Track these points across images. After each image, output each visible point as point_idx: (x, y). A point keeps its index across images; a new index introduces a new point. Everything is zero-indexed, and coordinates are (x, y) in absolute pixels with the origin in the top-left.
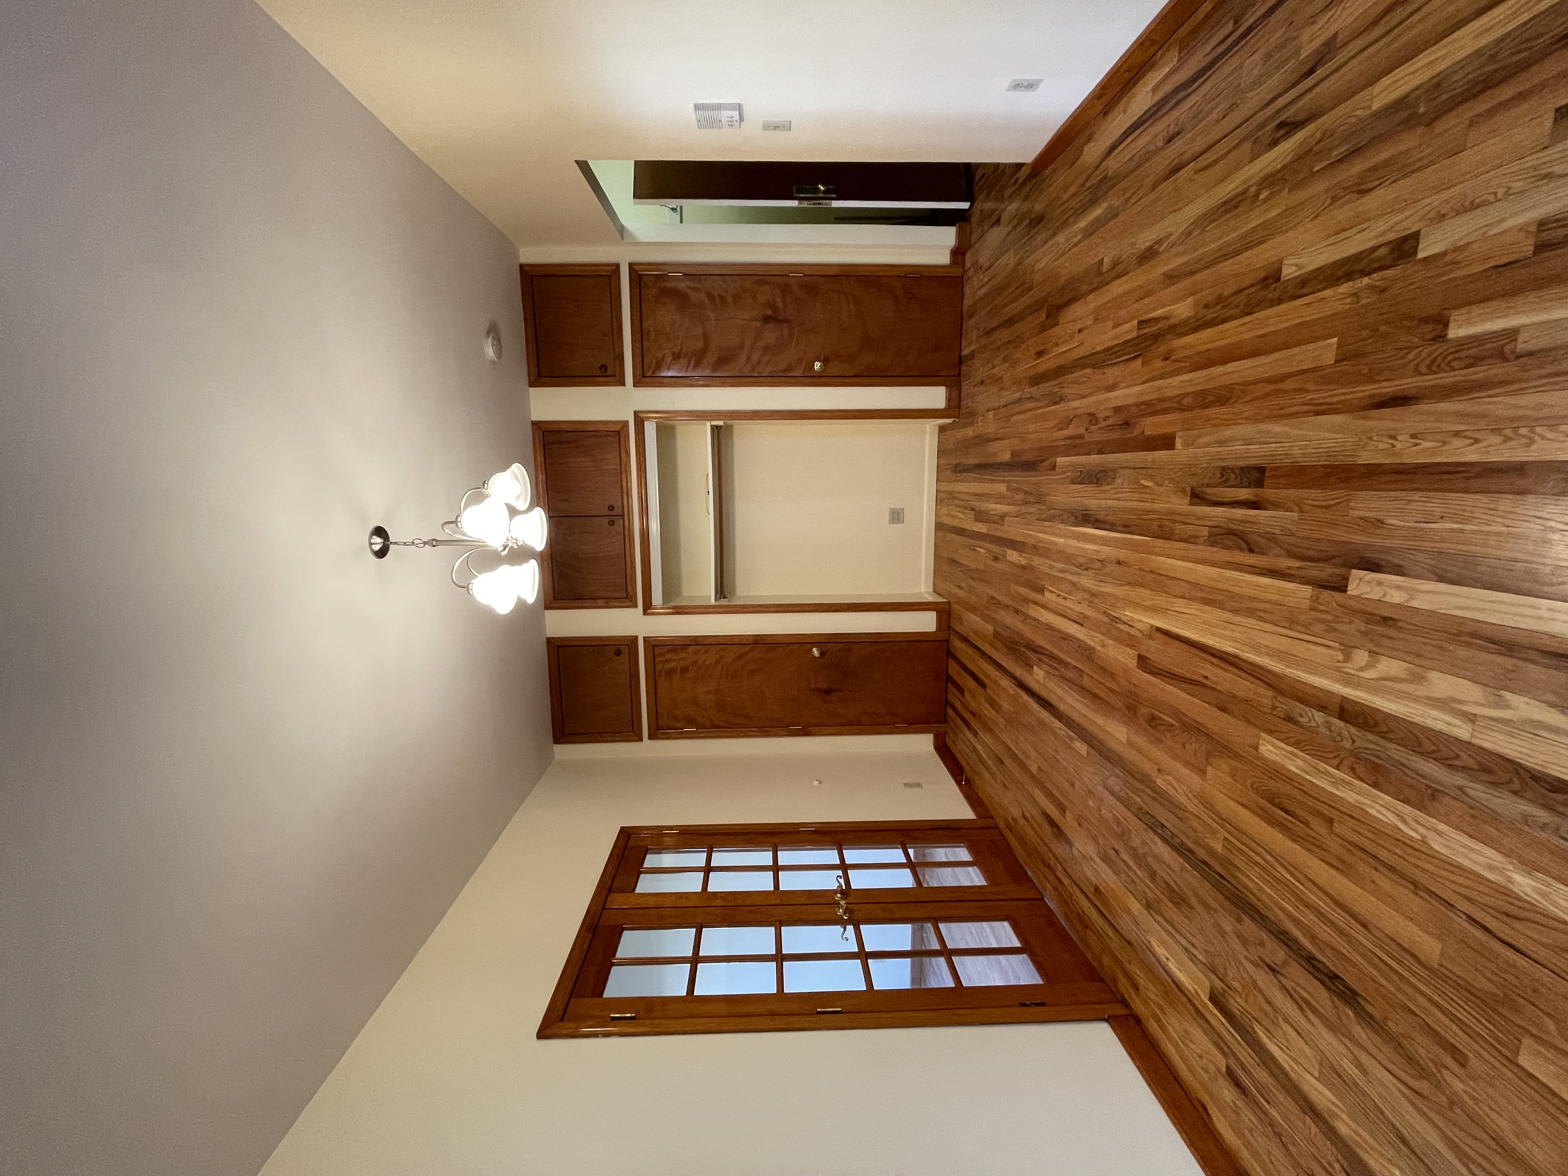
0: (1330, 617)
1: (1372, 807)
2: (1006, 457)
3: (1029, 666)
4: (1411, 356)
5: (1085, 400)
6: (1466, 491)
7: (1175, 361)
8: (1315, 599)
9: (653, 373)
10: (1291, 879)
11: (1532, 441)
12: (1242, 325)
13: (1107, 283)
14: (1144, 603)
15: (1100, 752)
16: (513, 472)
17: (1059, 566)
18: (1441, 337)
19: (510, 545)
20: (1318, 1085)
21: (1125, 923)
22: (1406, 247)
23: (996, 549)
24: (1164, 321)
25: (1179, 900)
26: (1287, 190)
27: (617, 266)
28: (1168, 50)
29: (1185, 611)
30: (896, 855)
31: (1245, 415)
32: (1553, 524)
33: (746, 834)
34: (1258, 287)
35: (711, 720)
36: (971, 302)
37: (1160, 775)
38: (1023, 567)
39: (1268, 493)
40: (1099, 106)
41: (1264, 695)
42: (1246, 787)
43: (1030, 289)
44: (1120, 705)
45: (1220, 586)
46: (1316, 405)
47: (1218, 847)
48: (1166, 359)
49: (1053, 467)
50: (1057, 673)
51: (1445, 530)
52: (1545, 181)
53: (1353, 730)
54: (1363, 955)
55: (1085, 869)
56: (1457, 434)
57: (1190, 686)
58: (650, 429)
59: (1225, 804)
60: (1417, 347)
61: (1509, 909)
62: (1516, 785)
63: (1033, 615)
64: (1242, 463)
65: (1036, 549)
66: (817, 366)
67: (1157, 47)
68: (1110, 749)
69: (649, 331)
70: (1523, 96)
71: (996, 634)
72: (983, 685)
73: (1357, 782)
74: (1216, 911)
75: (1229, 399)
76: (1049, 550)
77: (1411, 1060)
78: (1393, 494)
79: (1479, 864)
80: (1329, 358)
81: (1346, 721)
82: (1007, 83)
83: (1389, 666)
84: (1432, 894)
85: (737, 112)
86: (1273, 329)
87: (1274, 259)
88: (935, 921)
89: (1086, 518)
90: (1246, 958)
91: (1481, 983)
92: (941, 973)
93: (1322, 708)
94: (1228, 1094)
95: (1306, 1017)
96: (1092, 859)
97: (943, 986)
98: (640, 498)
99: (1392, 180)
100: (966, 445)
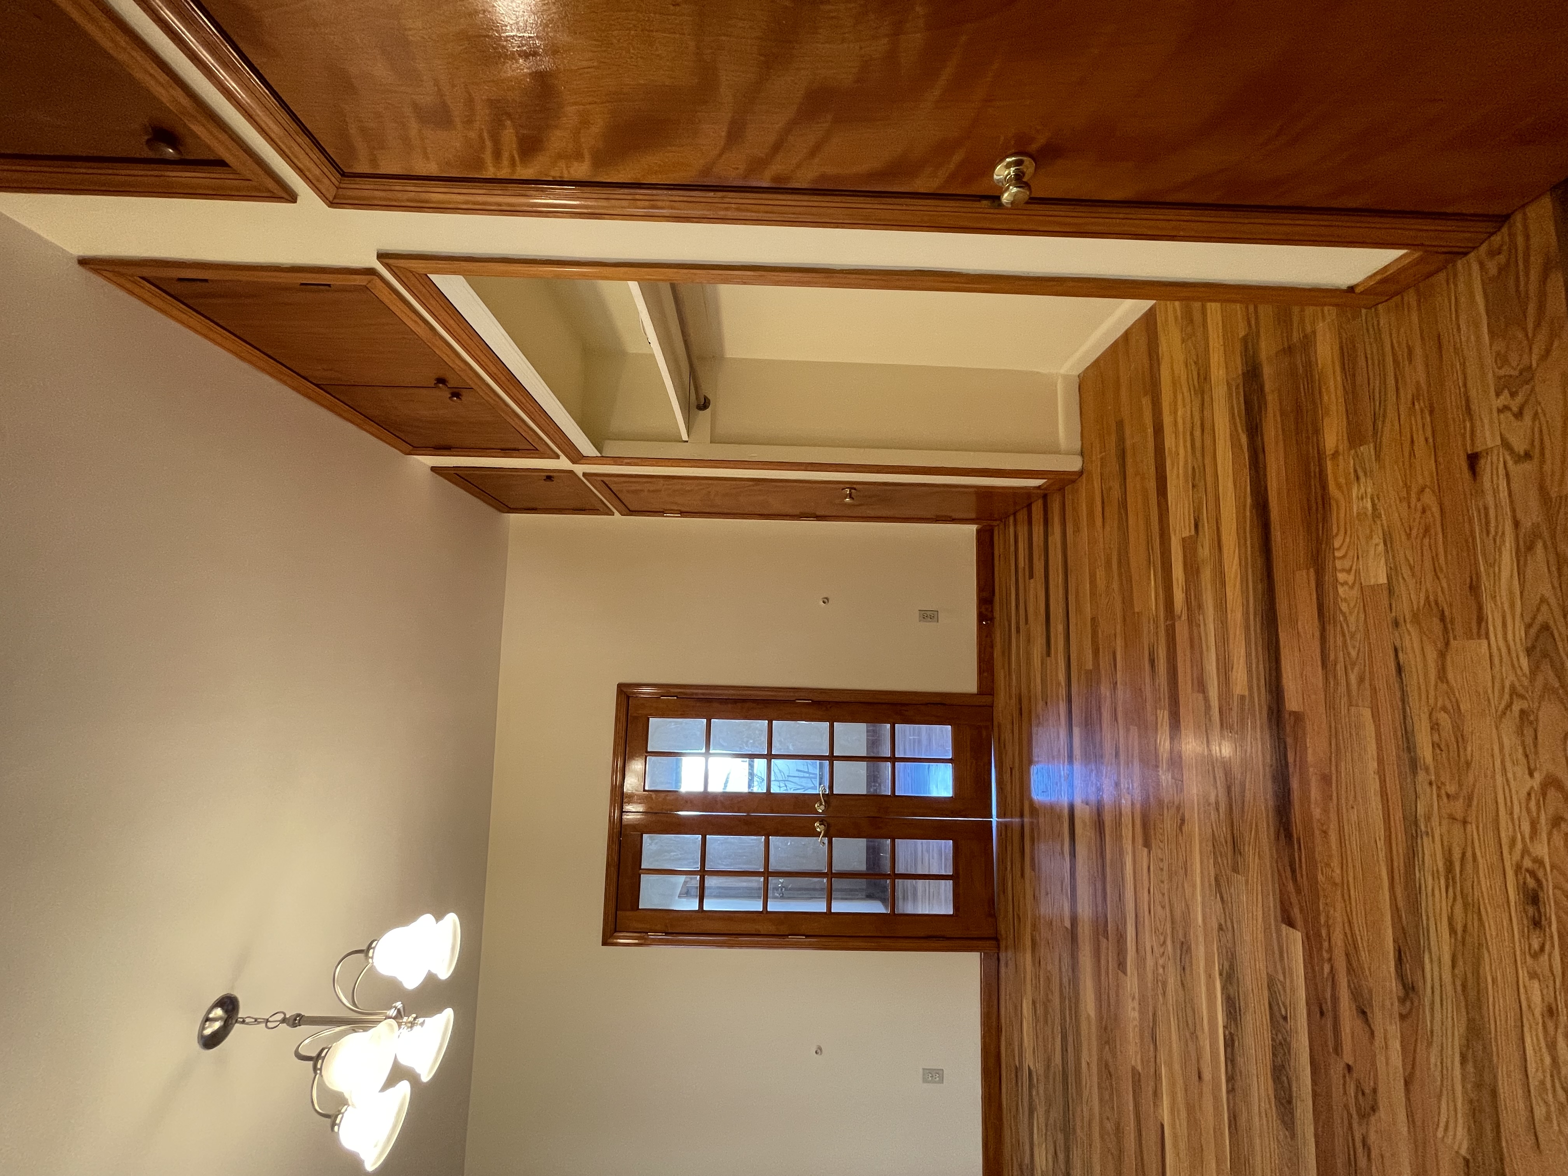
33: (743, 702)
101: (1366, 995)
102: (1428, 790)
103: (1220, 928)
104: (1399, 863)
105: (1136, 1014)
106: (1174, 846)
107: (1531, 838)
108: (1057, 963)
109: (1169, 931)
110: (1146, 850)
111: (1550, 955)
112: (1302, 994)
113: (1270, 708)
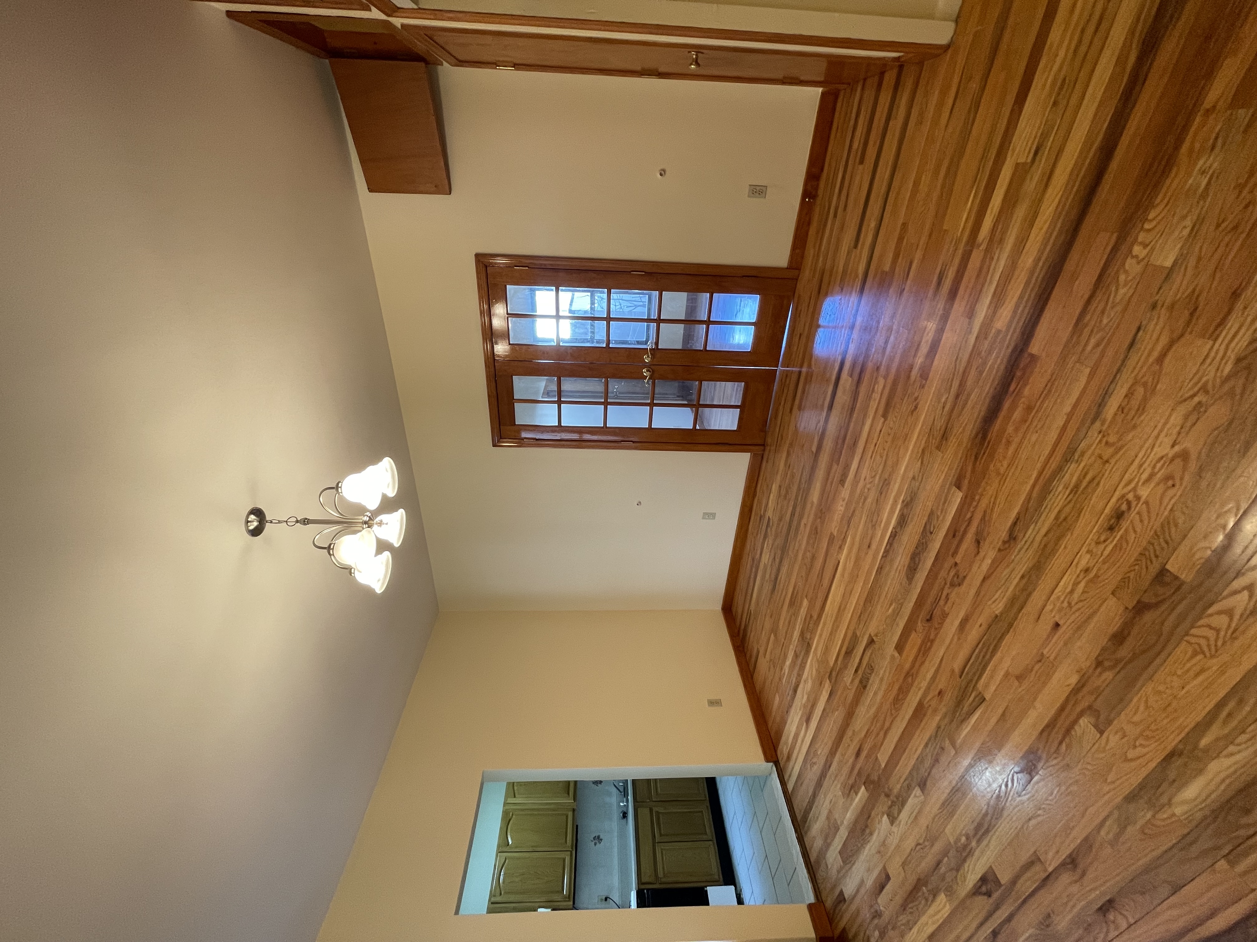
33: (586, 272)
101: (985, 534)
102: (1096, 435)
103: (914, 478)
104: (1047, 473)
105: (842, 509)
106: (903, 421)
107: (1144, 483)
108: (801, 470)
109: (880, 472)
110: (883, 419)
111: (1107, 546)
112: (948, 523)
113: (1016, 347)
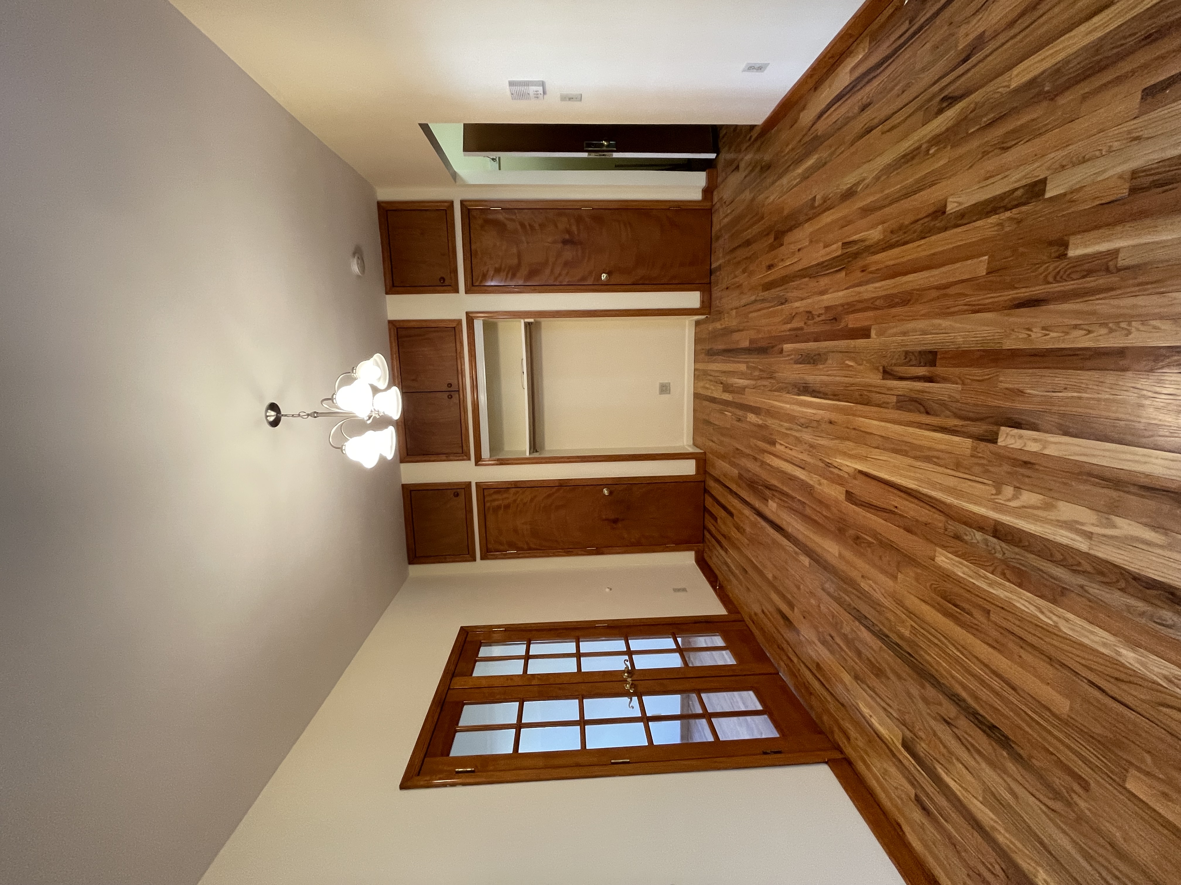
0: (985, 462)
1: (1019, 602)
2: (746, 344)
3: (765, 499)
4: (1041, 270)
5: (805, 301)
6: (1082, 369)
7: (871, 273)
8: (974, 449)
9: (481, 281)
10: (961, 656)
11: (1129, 333)
12: (918, 246)
13: (819, 214)
14: (850, 452)
15: (817, 562)
16: (375, 360)
17: (786, 425)
18: (1063, 256)
19: (374, 415)
20: (982, 807)
21: (839, 689)
22: (1037, 189)
23: (740, 413)
24: (861, 243)
25: (879, 672)
26: (949, 147)
27: (452, 203)
28: (861, 42)
29: (881, 458)
30: (668, 643)
31: (922, 312)
32: (1145, 392)
33: (556, 629)
34: (930, 218)
35: (528, 544)
36: (718, 227)
37: (863, 580)
38: (759, 426)
39: (939, 370)
40: (811, 83)
41: (938, 520)
42: (926, 587)
43: (762, 218)
44: (833, 529)
45: (905, 439)
46: (974, 305)
47: (907, 633)
48: (863, 271)
49: (781, 351)
50: (786, 505)
51: (1068, 398)
52: (1136, 142)
53: (1003, 545)
54: (1012, 710)
55: (810, 651)
56: (1076, 327)
57: (885, 514)
58: (478, 325)
59: (913, 602)
60: (1046, 263)
61: (1117, 674)
62: (1123, 584)
63: (768, 462)
64: (919, 349)
65: (770, 413)
66: (604, 276)
67: (851, 40)
68: (826, 561)
69: (476, 251)
70: (1119, 80)
71: (740, 476)
72: (731, 514)
73: (1007, 583)
74: (905, 680)
75: (909, 300)
76: (779, 413)
77: (1049, 786)
78: (1030, 371)
79: (1096, 642)
80: (982, 271)
81: (998, 538)
82: (743, 66)
83: (1029, 498)
84: (1063, 665)
85: (541, 88)
86: (940, 249)
87: (941, 198)
88: (699, 692)
89: (806, 390)
90: (929, 714)
91: (1098, 730)
92: (703, 730)
93: (981, 529)
94: (917, 815)
95: (972, 755)
96: (814, 643)
97: (705, 741)
98: (472, 377)
99: (1025, 140)
100: (715, 336)
